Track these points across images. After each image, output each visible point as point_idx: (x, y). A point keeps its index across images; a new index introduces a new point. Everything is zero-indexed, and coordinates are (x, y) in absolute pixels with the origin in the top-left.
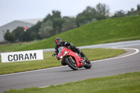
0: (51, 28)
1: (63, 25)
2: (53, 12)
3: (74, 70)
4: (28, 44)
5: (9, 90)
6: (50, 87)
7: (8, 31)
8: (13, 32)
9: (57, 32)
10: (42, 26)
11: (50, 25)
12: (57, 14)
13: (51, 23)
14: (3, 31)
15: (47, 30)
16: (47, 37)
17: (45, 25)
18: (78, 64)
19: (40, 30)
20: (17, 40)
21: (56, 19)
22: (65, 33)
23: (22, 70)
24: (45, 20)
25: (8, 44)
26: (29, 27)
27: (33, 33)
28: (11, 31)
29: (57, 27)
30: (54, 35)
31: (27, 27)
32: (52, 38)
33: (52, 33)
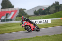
0: (54, 9)
1: (60, 8)
2: (56, 2)
3: (30, 32)
4: (44, 16)
5: (36, 36)
6: (54, 35)
7: (35, 10)
8: (38, 11)
9: (57, 11)
10: (50, 8)
11: (54, 8)
12: (57, 3)
13: (55, 7)
14: (33, 10)
15: (53, 10)
16: (53, 13)
17: (52, 8)
18: (32, 29)
19: (50, 10)
20: (40, 15)
21: (57, 5)
22: (61, 11)
23: (41, 27)
24: (52, 6)
25: (35, 16)
26: (45, 8)
27: (47, 11)
28: (37, 10)
29: (57, 9)
30: (56, 12)
31: (44, 9)
32: (55, 14)
33: (55, 11)
